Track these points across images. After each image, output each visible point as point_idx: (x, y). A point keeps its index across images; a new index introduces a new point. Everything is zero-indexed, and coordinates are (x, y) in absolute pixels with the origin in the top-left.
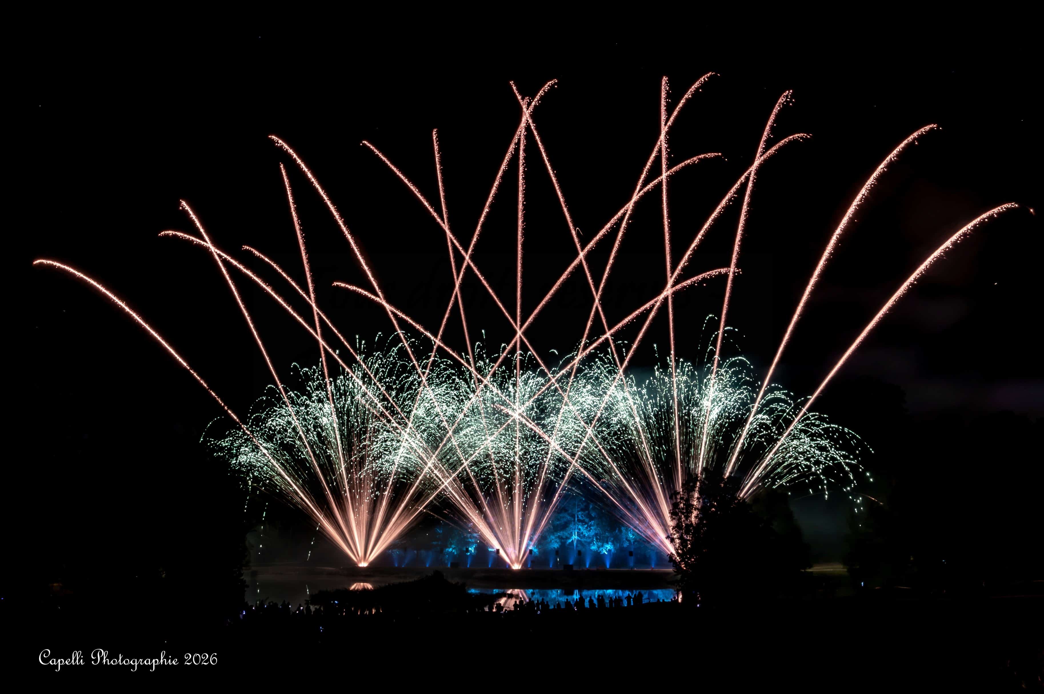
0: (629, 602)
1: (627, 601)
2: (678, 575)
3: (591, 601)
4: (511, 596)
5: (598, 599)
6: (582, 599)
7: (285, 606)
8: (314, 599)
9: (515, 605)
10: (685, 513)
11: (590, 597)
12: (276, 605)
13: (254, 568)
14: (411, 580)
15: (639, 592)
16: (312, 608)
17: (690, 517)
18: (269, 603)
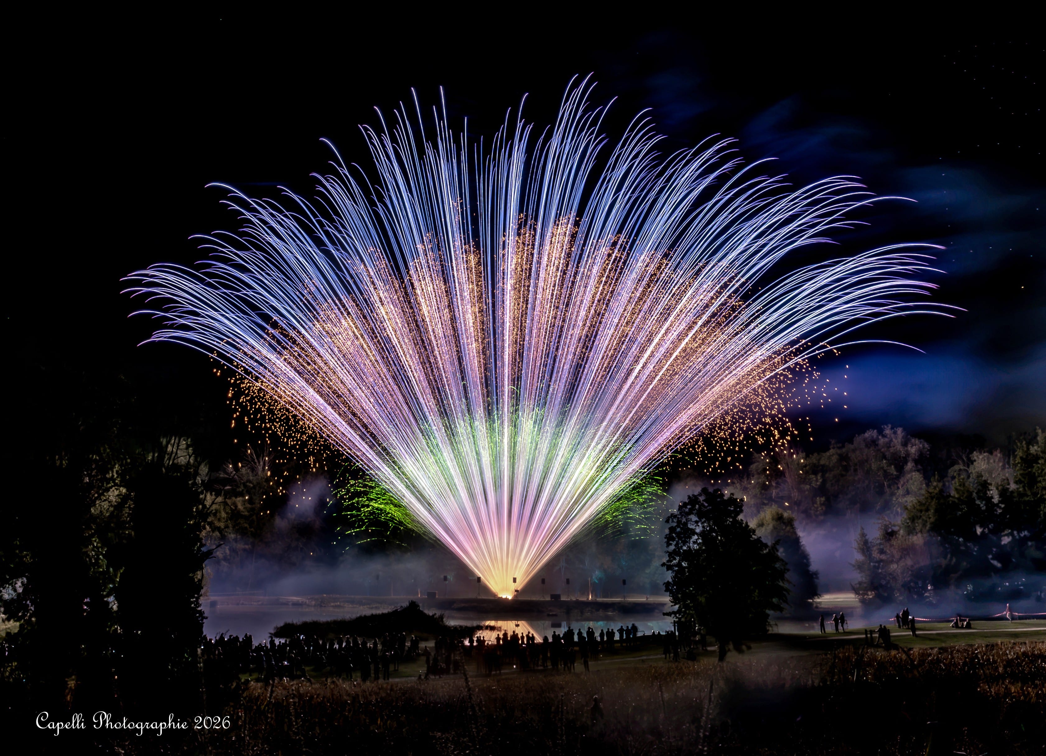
0: (621, 636)
1: (620, 633)
2: (675, 605)
3: (580, 634)
4: (492, 628)
5: (588, 633)
6: (570, 633)
7: (248, 639)
8: (279, 633)
9: (498, 639)
10: (682, 538)
11: (580, 630)
12: (237, 638)
13: (213, 598)
14: (386, 611)
15: (633, 625)
16: (277, 642)
17: (687, 542)
18: (230, 636)
